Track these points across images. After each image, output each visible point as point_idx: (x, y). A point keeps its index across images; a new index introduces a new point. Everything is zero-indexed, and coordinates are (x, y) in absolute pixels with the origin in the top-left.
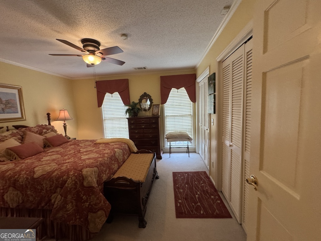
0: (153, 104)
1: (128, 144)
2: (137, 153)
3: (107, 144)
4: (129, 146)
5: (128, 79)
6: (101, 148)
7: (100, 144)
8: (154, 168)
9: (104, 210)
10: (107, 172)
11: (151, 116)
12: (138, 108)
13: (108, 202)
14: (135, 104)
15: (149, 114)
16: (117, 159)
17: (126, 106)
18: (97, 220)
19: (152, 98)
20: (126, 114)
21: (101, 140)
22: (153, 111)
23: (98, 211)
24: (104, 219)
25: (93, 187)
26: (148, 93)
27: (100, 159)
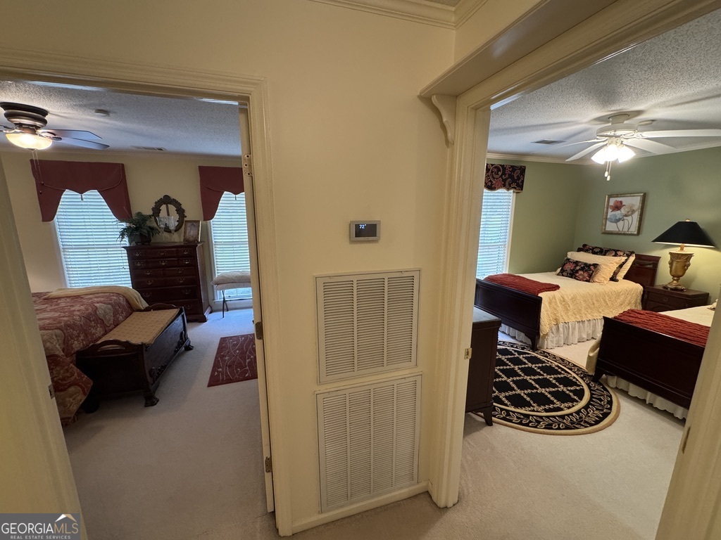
0: (185, 219)
1: (125, 295)
2: (147, 310)
3: (76, 297)
4: (126, 299)
5: (123, 165)
6: (63, 305)
7: (59, 298)
8: (182, 333)
9: (79, 386)
10: (82, 338)
11: (183, 244)
12: (150, 227)
13: (86, 376)
14: (143, 219)
15: (177, 239)
16: (102, 320)
17: (122, 221)
18: (67, 399)
19: (183, 207)
20: (123, 238)
21: (61, 291)
22: (185, 232)
23: (69, 387)
24: (81, 398)
25: (57, 356)
26: (173, 196)
27: (66, 319)
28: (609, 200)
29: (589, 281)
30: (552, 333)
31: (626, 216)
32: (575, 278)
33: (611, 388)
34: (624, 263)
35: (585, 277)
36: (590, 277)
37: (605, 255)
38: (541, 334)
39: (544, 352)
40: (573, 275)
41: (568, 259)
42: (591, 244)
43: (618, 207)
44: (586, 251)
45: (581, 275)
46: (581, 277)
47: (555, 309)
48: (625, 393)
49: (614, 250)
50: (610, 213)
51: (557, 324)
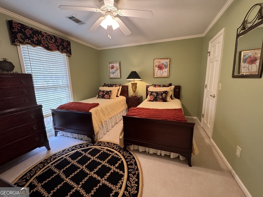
28: (109, 65)
29: (110, 99)
30: (101, 129)
31: (116, 71)
32: (104, 98)
33: (132, 151)
34: (119, 89)
35: (108, 97)
36: (110, 97)
37: (112, 87)
38: (95, 133)
39: (99, 142)
40: (103, 97)
41: (100, 90)
42: (107, 83)
43: (113, 68)
44: (106, 86)
45: (106, 96)
46: (106, 97)
47: (99, 116)
48: (137, 151)
49: (115, 85)
50: (111, 70)
51: (102, 124)
